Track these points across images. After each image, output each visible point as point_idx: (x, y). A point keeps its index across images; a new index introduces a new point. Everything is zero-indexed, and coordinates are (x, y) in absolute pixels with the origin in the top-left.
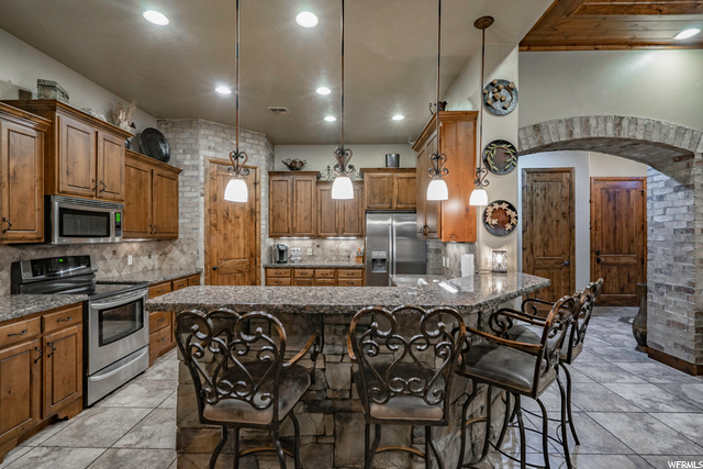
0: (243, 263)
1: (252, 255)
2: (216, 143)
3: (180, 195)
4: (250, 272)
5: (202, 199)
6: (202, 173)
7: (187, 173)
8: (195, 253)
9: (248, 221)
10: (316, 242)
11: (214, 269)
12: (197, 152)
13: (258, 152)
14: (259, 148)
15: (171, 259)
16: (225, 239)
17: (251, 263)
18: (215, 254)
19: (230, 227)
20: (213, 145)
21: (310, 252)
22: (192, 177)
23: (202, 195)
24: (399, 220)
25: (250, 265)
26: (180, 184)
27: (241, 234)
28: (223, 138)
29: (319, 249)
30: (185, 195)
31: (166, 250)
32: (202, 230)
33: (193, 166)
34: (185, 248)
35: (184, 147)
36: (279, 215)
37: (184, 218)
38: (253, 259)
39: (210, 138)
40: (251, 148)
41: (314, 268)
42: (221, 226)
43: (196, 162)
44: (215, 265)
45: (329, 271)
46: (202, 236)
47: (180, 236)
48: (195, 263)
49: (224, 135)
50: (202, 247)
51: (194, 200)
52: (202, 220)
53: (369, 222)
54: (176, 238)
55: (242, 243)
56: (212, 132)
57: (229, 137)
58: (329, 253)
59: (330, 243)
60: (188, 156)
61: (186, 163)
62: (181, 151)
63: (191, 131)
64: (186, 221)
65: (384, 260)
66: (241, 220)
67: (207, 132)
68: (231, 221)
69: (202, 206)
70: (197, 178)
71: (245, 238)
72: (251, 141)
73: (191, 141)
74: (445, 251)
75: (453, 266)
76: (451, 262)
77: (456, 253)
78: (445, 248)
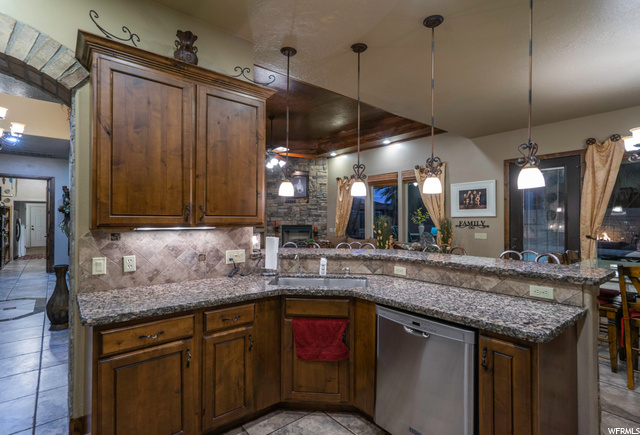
74: (109, 247)
75: (162, 263)
76: (155, 261)
77: (178, 244)
78: (106, 242)
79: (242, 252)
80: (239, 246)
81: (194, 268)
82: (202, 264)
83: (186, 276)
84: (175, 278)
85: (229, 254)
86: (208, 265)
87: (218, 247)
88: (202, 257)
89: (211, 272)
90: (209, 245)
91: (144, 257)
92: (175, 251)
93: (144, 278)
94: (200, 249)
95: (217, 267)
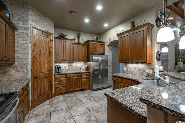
0: (47, 74)
1: (50, 70)
2: (36, 19)
3: (16, 41)
4: (49, 77)
5: (30, 45)
6: (29, 32)
7: (20, 31)
8: (26, 71)
9: (48, 56)
10: (70, 64)
11: (35, 78)
12: (27, 21)
13: (52, 28)
14: (52, 26)
15: (10, 75)
16: (40, 64)
17: (49, 73)
18: (35, 71)
19: (41, 58)
20: (34, 20)
21: (67, 68)
22: (24, 33)
23: (30, 43)
24: (102, 57)
25: (49, 75)
26: (16, 36)
27: (46, 62)
28: (39, 18)
29: (71, 67)
30: (19, 42)
31: (6, 70)
32: (30, 60)
33: (24, 28)
34: (19, 69)
35: (19, 17)
36: (58, 54)
37: (18, 53)
38: (50, 72)
39: (33, 16)
40: (49, 26)
41: (74, 74)
42: (38, 58)
43: (27, 26)
44: (36, 76)
45: (79, 74)
46: (30, 62)
47: (16, 63)
48: (26, 76)
49: (39, 17)
50: (30, 68)
51: (25, 45)
52: (30, 55)
53: (94, 58)
54: (14, 64)
55: (46, 65)
56: (34, 14)
57: (41, 18)
58: (74, 68)
59: (74, 65)
60: (21, 23)
61: (19, 25)
62: (16, 19)
63: (23, 10)
64: (20, 55)
65: (97, 70)
66: (46, 56)
67: (32, 13)
68: (42, 56)
69: (29, 48)
70: (27, 34)
71: (47, 63)
72: (49, 23)
73: (23, 15)
74: (126, 66)
75: (133, 70)
76: (132, 69)
77: (136, 66)
78: (126, 65)
79: (151, 70)
80: (150, 69)
81: (139, 72)
82: (140, 72)
83: (137, 74)
84: (135, 74)
85: (147, 70)
86: (142, 72)
87: (144, 68)
88: (140, 70)
89: (142, 74)
90: (142, 68)
91: (130, 68)
92: (135, 68)
93: (130, 72)
94: (140, 68)
95: (144, 73)
